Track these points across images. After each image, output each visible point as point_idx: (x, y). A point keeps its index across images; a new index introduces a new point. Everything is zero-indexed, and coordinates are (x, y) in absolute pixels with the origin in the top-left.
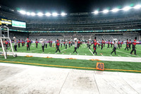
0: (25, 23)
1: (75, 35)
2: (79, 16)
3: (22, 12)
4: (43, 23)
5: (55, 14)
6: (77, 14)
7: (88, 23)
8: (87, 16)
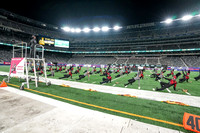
0: (68, 42)
1: (134, 56)
2: (141, 29)
3: (67, 29)
4: (90, 40)
5: (106, 29)
6: (136, 26)
7: (155, 38)
8: (153, 27)
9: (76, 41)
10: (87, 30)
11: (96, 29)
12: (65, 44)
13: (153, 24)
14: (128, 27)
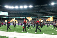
0: (7, 13)
2: (41, 7)
4: (18, 12)
5: (26, 7)
6: (39, 6)
9: (11, 12)
10: (17, 7)
11: (21, 7)
12: (6, 14)
13: (46, 5)
14: (36, 6)
